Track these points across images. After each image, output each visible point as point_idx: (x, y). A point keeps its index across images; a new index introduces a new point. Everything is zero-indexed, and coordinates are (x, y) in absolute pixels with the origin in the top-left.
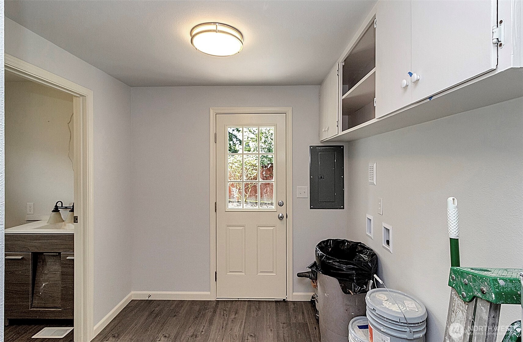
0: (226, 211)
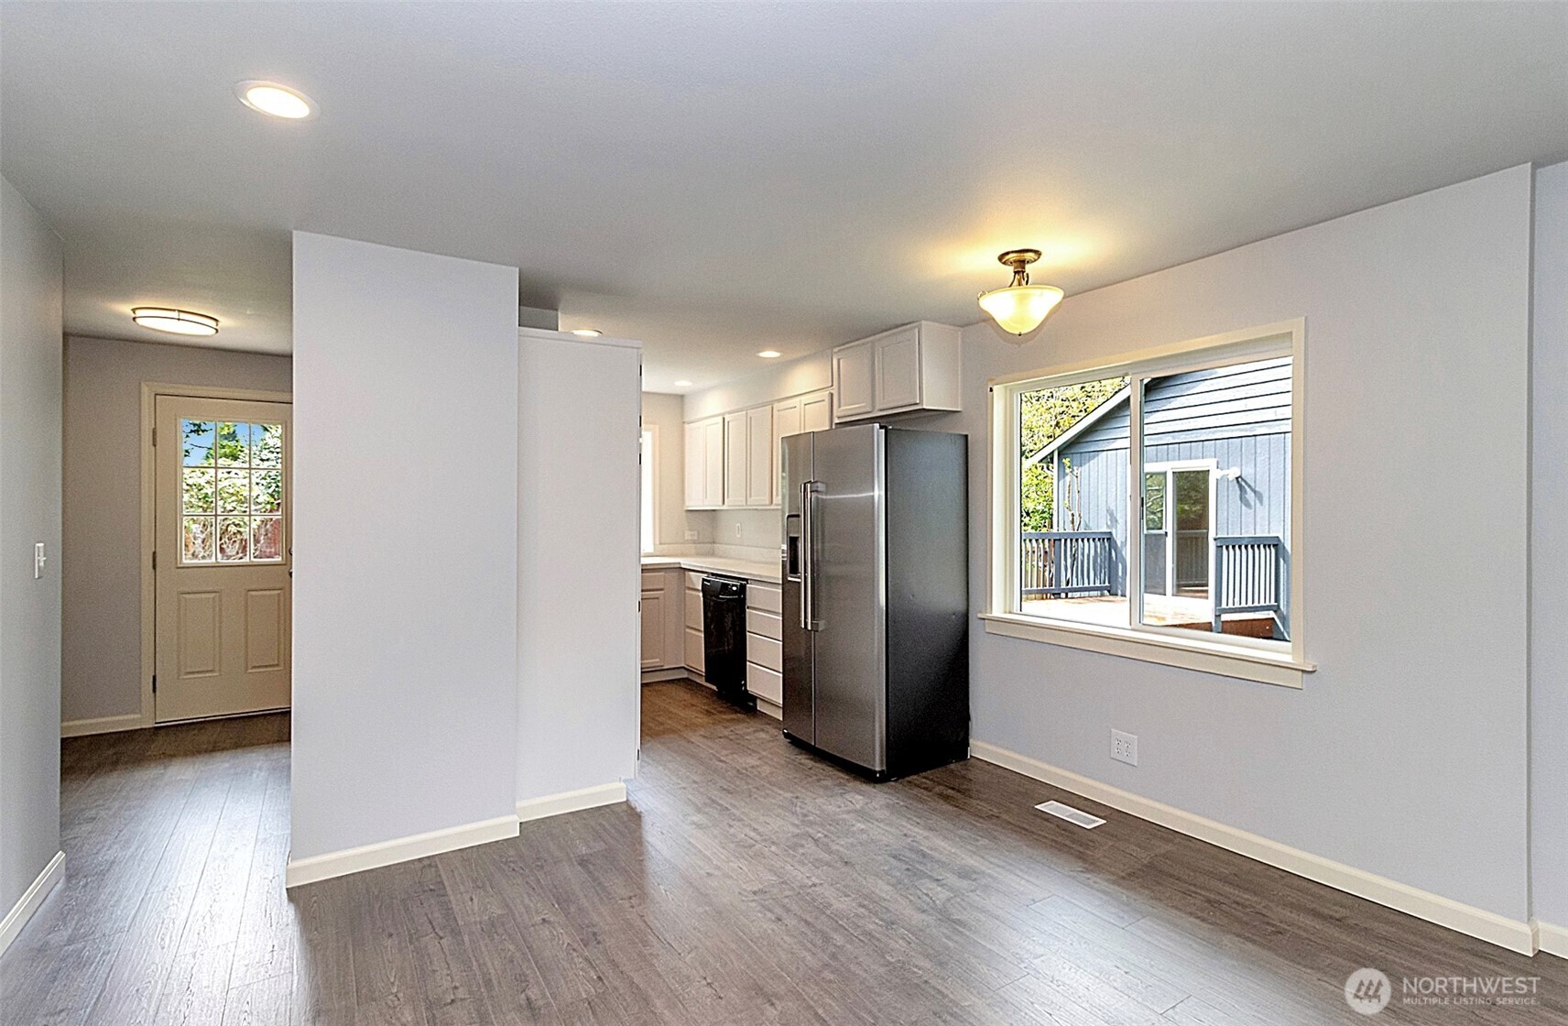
0: (178, 568)
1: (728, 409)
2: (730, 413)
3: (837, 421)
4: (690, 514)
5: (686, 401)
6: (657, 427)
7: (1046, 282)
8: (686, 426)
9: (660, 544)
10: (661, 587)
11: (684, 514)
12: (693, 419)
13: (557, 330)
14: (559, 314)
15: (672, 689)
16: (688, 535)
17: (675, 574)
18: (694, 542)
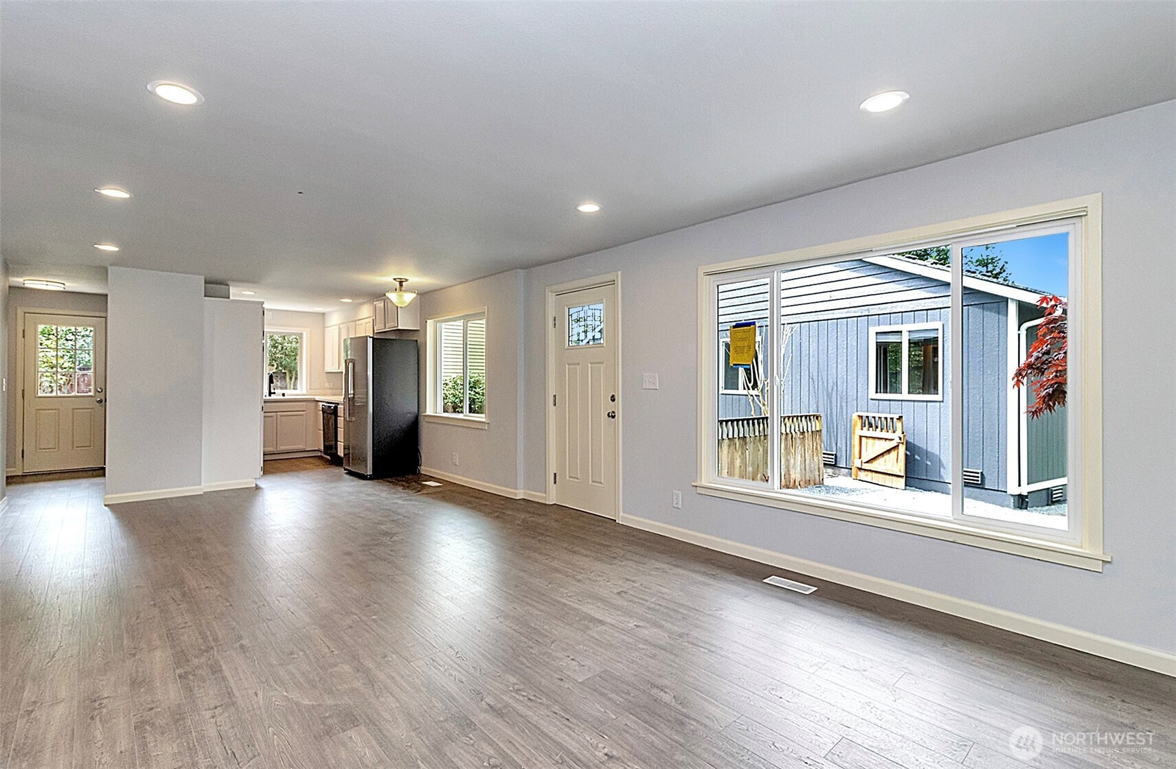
0: (36, 398)
1: (341, 322)
2: (342, 324)
3: (376, 332)
4: (328, 375)
5: (326, 316)
6: (309, 329)
7: (409, 290)
8: (326, 329)
9: (310, 389)
10: (304, 409)
11: (325, 375)
12: (329, 325)
13: (229, 298)
14: (231, 288)
15: (311, 460)
16: (327, 385)
17: (313, 404)
18: (330, 389)
